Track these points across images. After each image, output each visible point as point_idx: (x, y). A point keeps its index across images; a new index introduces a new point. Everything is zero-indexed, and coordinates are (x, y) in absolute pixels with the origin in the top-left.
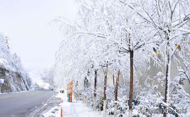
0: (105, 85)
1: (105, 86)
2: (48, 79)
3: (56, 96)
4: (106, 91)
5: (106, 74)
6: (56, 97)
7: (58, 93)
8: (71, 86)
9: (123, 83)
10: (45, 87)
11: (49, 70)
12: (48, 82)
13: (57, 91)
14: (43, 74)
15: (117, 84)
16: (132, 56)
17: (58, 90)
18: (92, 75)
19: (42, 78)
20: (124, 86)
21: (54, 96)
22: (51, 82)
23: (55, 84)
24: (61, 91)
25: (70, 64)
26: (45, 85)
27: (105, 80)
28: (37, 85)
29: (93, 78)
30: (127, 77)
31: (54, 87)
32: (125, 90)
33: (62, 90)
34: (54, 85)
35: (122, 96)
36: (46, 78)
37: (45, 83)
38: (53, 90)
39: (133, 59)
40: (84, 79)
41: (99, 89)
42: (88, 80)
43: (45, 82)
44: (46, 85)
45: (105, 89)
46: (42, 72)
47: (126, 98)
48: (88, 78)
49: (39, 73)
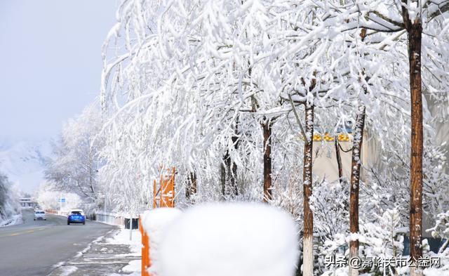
0: (305, 176)
1: (307, 182)
2: (73, 178)
3: (107, 239)
4: (312, 198)
5: (308, 135)
6: (111, 241)
7: (115, 228)
8: (169, 195)
9: (380, 170)
10: (62, 210)
11: (75, 141)
12: (72, 189)
13: (111, 222)
14: (55, 158)
15: (355, 167)
16: (415, 45)
17: (115, 217)
18: (250, 145)
19: (47, 173)
20: (384, 180)
21: (100, 239)
22: (85, 188)
23: (100, 195)
24: (127, 221)
25: (161, 100)
26: (63, 200)
27: (306, 157)
28: (29, 204)
29: (257, 155)
30: (394, 143)
31: (101, 206)
32: (388, 196)
33: (131, 215)
34: (99, 201)
35: (379, 213)
36: (66, 174)
37: (63, 195)
38: (93, 218)
39: (419, 58)
40: (218, 164)
41: (285, 194)
42: (235, 166)
43: (62, 189)
44: (67, 199)
45: (307, 192)
46: (47, 152)
47: (392, 218)
48: (236, 158)
49: (35, 155)
